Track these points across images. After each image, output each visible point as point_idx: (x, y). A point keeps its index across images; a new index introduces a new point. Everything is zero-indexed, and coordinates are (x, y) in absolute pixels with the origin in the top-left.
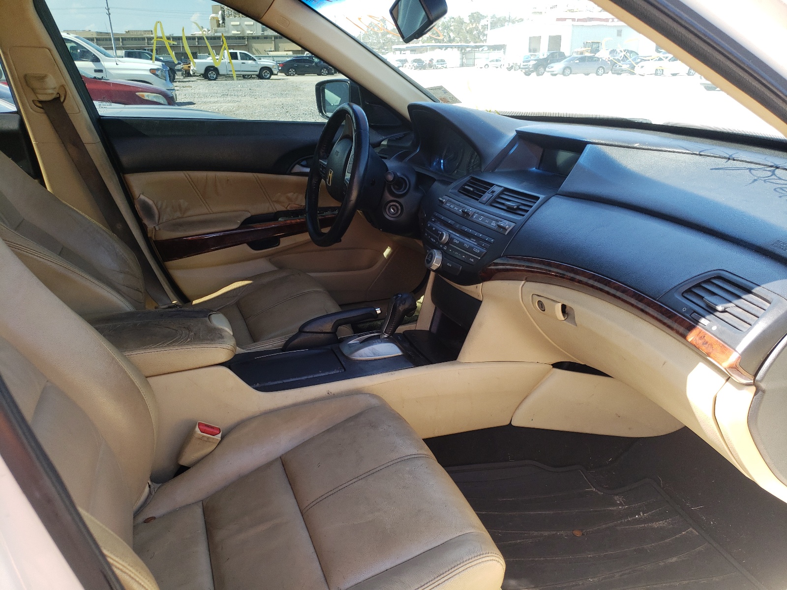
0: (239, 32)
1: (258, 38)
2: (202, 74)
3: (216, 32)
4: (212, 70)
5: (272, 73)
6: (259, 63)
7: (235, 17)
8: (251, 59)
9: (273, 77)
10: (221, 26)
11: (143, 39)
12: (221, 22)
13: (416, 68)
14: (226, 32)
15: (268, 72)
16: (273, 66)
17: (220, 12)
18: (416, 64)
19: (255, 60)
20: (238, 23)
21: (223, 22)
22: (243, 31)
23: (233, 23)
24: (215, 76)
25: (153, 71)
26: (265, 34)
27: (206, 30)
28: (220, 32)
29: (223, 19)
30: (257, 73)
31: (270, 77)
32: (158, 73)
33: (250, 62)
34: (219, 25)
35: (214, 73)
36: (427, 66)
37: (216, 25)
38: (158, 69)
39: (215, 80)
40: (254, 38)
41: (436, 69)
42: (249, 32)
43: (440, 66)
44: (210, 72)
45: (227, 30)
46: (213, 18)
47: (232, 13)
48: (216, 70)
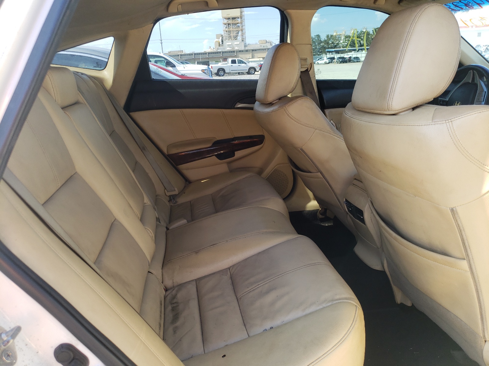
0: (231, 49)
1: (242, 51)
2: (215, 73)
3: (218, 49)
4: (221, 71)
5: (255, 71)
6: (248, 65)
7: (229, 40)
8: (243, 63)
9: (256, 73)
10: (221, 45)
11: (178, 55)
12: (221, 43)
13: (341, 62)
14: (223, 49)
15: (253, 70)
16: (256, 66)
17: (221, 38)
18: (341, 60)
19: (246, 63)
20: (231, 44)
21: (222, 43)
22: (233, 48)
23: (227, 44)
24: (223, 74)
25: (203, 70)
26: (246, 49)
27: (212, 49)
28: (220, 49)
29: (222, 41)
30: (247, 71)
31: (255, 73)
32: (206, 72)
33: (243, 65)
34: (220, 45)
35: (222, 72)
36: (348, 61)
37: (218, 46)
38: (205, 70)
39: (223, 76)
40: (240, 51)
41: (354, 62)
42: (236, 48)
43: (356, 61)
44: (220, 72)
45: (224, 48)
46: (217, 41)
47: (227, 38)
48: (223, 70)
